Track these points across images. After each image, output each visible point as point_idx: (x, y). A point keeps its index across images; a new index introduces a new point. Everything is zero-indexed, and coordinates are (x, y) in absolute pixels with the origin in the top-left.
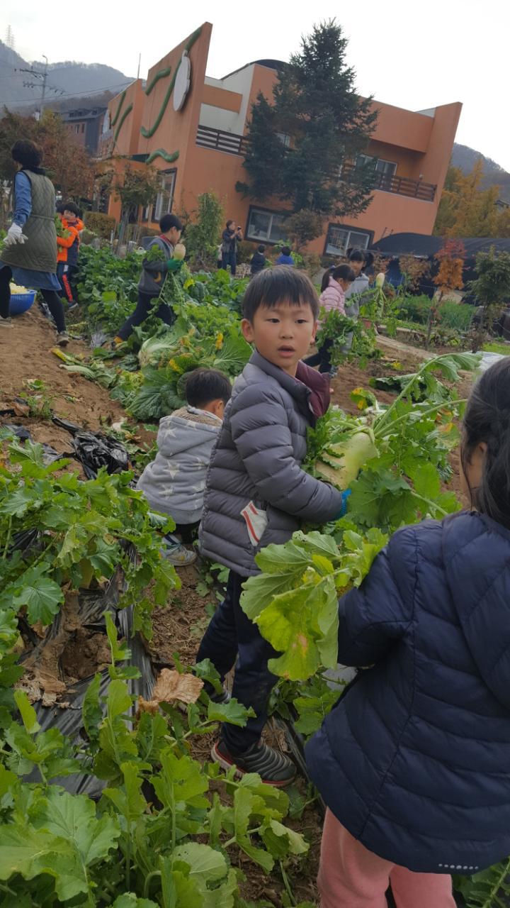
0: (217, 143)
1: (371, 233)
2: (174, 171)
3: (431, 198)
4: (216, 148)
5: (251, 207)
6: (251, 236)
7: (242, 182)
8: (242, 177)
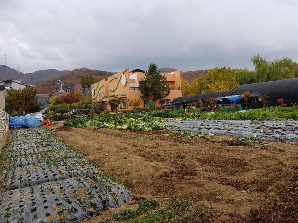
0: (135, 90)
1: (170, 99)
2: (126, 97)
3: (180, 90)
4: (135, 91)
5: (144, 100)
6: (145, 106)
7: (141, 96)
8: (141, 95)
